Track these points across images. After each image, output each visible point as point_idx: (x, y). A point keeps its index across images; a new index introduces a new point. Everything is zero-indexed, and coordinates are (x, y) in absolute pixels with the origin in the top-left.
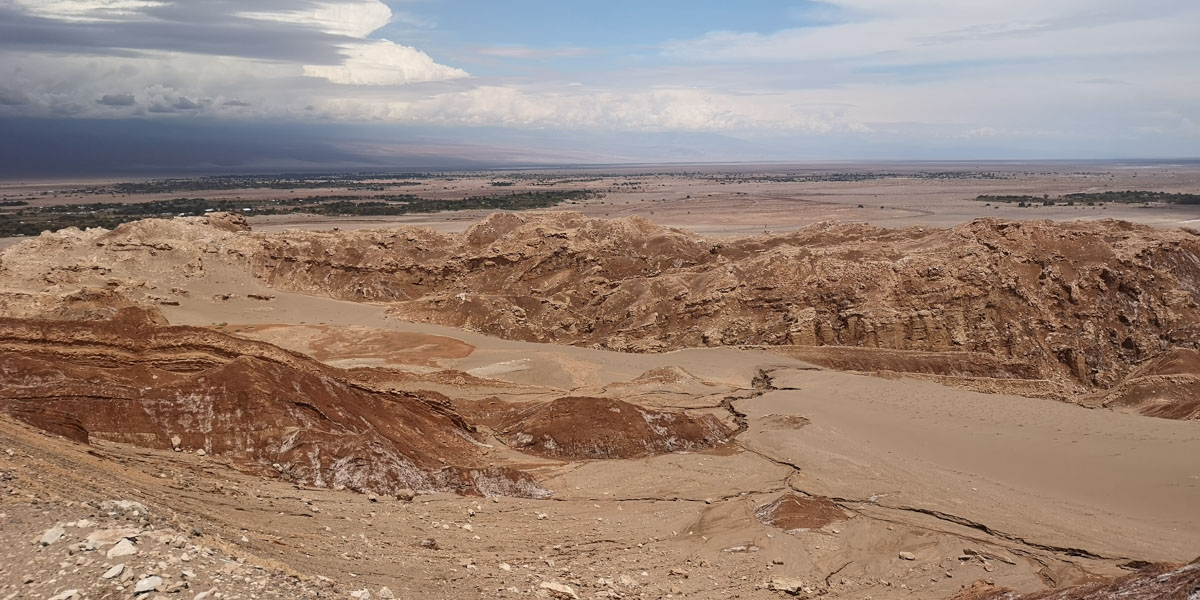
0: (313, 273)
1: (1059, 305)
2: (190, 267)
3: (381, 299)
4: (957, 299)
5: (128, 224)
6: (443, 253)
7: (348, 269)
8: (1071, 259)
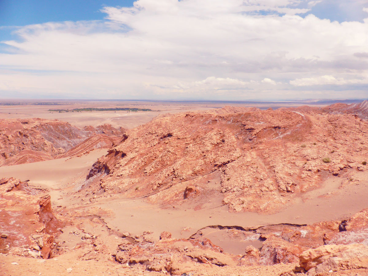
1: (5, 141)
8: (10, 128)
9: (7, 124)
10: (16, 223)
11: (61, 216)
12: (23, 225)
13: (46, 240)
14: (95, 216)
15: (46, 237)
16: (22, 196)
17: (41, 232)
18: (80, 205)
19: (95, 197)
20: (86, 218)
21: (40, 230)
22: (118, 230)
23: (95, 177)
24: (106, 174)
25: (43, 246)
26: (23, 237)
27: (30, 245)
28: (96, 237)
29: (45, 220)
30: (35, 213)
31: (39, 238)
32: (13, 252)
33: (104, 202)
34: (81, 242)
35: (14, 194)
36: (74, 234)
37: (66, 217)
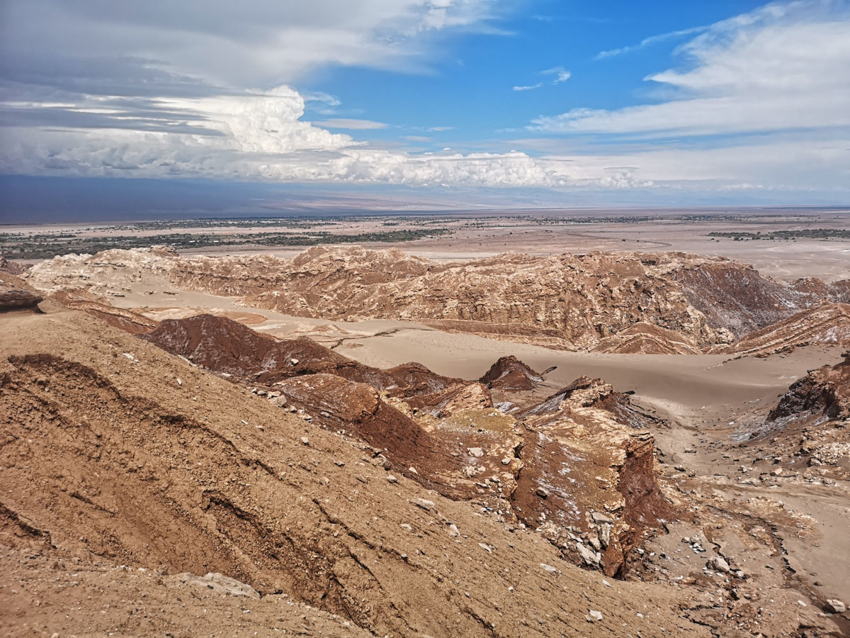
0: (203, 280)
1: (604, 300)
2: (134, 276)
3: (238, 295)
4: (542, 296)
5: (102, 252)
6: (278, 270)
7: (222, 278)
8: (618, 274)
9: (614, 264)
10: (572, 475)
11: (677, 493)
12: (583, 483)
13: (618, 533)
14: (762, 521)
15: (619, 527)
16: (605, 422)
17: (613, 512)
18: (731, 482)
19: (778, 471)
20: (736, 518)
21: (614, 506)
22: (816, 584)
23: (793, 418)
24: (827, 418)
25: (608, 544)
26: (576, 508)
27: (584, 531)
28: (745, 577)
29: (634, 489)
30: (614, 466)
31: (603, 522)
32: (544, 532)
33: (799, 494)
34: (702, 572)
35: (592, 413)
36: (691, 547)
37: (686, 499)
